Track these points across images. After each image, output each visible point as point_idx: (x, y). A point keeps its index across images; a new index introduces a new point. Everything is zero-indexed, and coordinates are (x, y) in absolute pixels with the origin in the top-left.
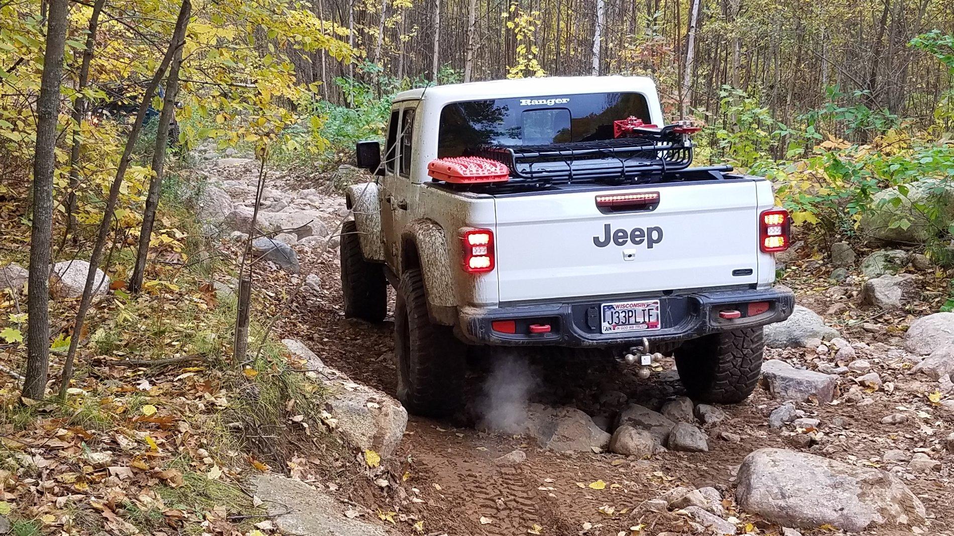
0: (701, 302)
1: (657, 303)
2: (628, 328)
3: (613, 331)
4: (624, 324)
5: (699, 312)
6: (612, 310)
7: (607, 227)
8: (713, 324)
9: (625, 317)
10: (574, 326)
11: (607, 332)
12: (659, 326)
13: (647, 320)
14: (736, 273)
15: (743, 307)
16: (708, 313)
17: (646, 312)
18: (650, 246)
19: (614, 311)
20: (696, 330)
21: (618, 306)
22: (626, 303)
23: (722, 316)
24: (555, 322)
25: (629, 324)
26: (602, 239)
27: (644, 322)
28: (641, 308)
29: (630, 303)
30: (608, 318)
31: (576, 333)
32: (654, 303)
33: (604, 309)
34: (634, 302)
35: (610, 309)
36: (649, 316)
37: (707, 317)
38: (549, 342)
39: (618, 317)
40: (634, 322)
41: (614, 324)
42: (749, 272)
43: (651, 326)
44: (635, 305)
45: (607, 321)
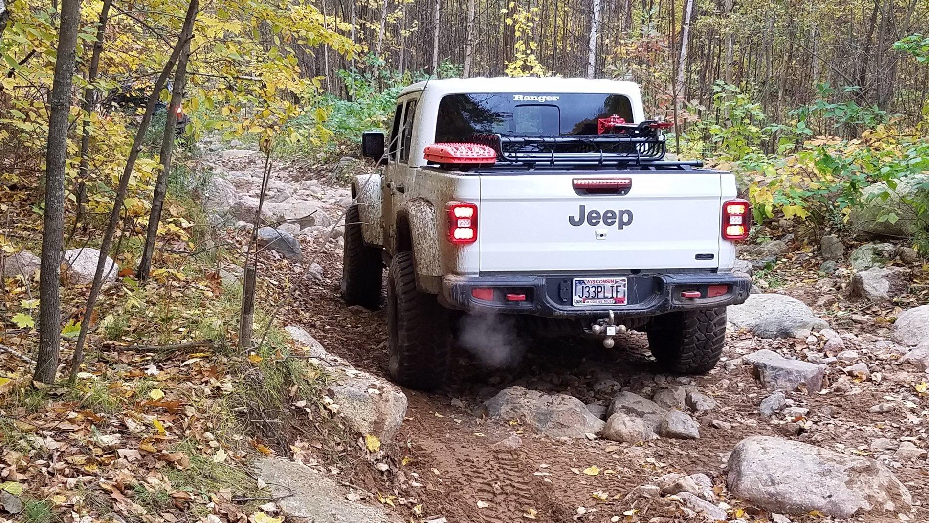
0: (665, 281)
1: (625, 281)
2: (597, 302)
3: (583, 304)
4: (593, 298)
5: (663, 291)
6: (583, 284)
7: (582, 208)
8: (676, 302)
9: (594, 291)
10: (547, 297)
11: (577, 305)
12: (626, 302)
13: (614, 296)
14: (699, 257)
15: (703, 288)
16: (670, 291)
17: (614, 289)
18: (620, 227)
19: (585, 286)
20: (659, 307)
21: (588, 282)
22: (596, 279)
23: (683, 295)
24: (530, 292)
25: (598, 299)
26: (577, 219)
27: (612, 297)
28: (610, 284)
29: (599, 279)
30: (579, 292)
31: (549, 303)
32: (622, 280)
33: (576, 283)
34: (603, 279)
35: (581, 284)
36: (617, 292)
37: (670, 295)
38: (523, 310)
39: (588, 291)
40: (603, 297)
41: (584, 297)
42: (711, 257)
43: (618, 301)
44: (604, 281)
45: (578, 293)
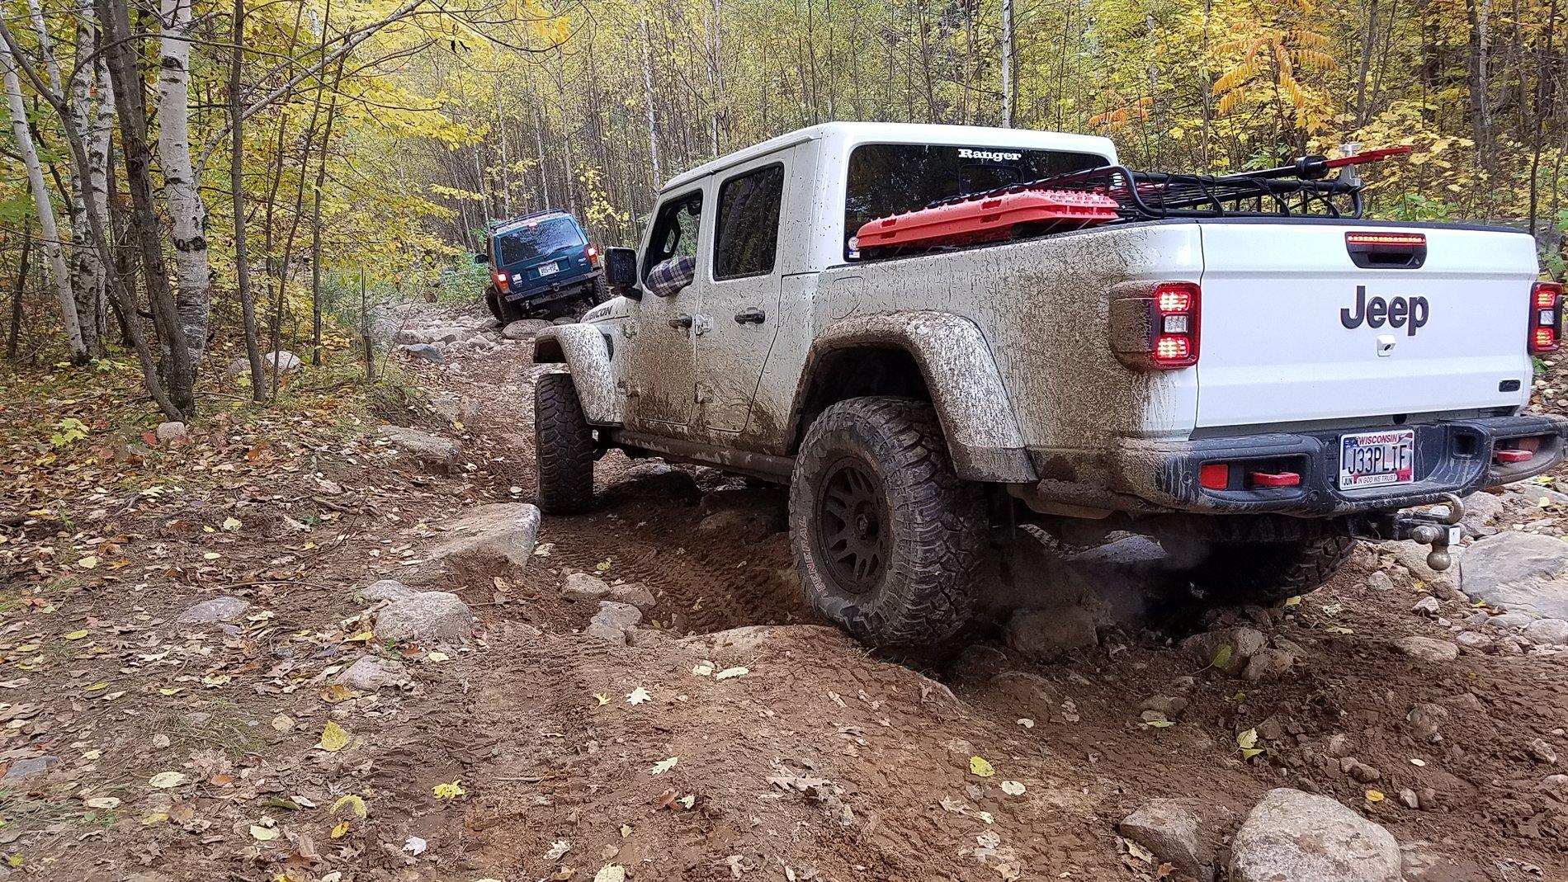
0: (1484, 433)
1: (1411, 435)
2: (1372, 480)
3: (1353, 486)
4: (1368, 473)
5: (1478, 452)
6: (1356, 447)
7: (1361, 291)
9: (1370, 459)
11: (1346, 487)
12: (1413, 477)
13: (1398, 466)
14: (1502, 386)
16: (1489, 452)
17: (1398, 451)
18: (1411, 333)
19: (1358, 449)
20: (1476, 482)
21: (1362, 441)
22: (1372, 434)
23: (1505, 457)
24: (1302, 466)
25: (1375, 473)
26: (1353, 315)
27: (1394, 470)
28: (1391, 444)
29: (1377, 434)
30: (1349, 462)
31: (1329, 487)
32: (1407, 436)
33: (1345, 445)
34: (1382, 434)
35: (1353, 445)
36: (1401, 458)
37: (1491, 458)
38: (1286, 506)
39: (1362, 460)
40: (1381, 470)
41: (1356, 472)
42: (1515, 385)
43: (1403, 476)
44: (1384, 439)
45: (1347, 466)
